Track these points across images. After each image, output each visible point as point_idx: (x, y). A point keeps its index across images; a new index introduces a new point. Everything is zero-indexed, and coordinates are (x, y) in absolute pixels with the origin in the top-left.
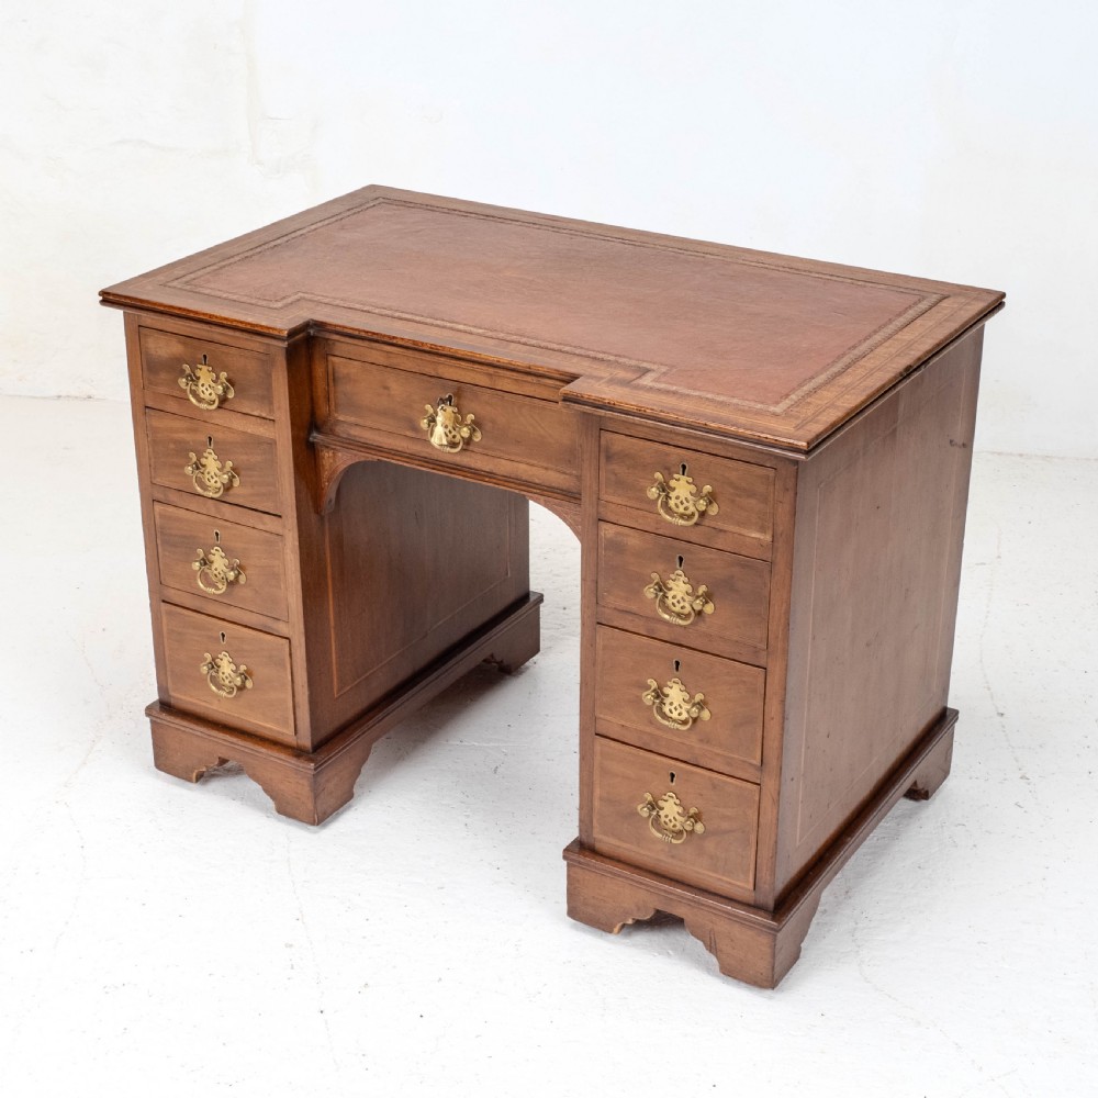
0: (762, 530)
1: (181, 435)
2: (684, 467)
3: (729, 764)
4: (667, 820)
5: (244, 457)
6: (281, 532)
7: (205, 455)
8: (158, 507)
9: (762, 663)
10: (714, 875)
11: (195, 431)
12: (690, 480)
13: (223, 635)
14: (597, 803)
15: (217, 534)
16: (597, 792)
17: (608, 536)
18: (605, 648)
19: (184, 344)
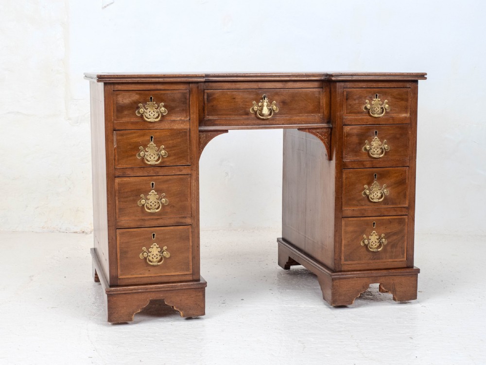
0: (406, 112)
1: (135, 140)
2: (377, 95)
3: (395, 211)
4: (372, 244)
5: (171, 142)
6: (190, 172)
7: (148, 145)
8: (117, 180)
9: (408, 165)
10: (392, 260)
11: (144, 135)
12: (379, 99)
13: (154, 235)
14: (343, 248)
15: (153, 184)
16: (343, 242)
17: (347, 131)
18: (346, 178)
19: (140, 94)
